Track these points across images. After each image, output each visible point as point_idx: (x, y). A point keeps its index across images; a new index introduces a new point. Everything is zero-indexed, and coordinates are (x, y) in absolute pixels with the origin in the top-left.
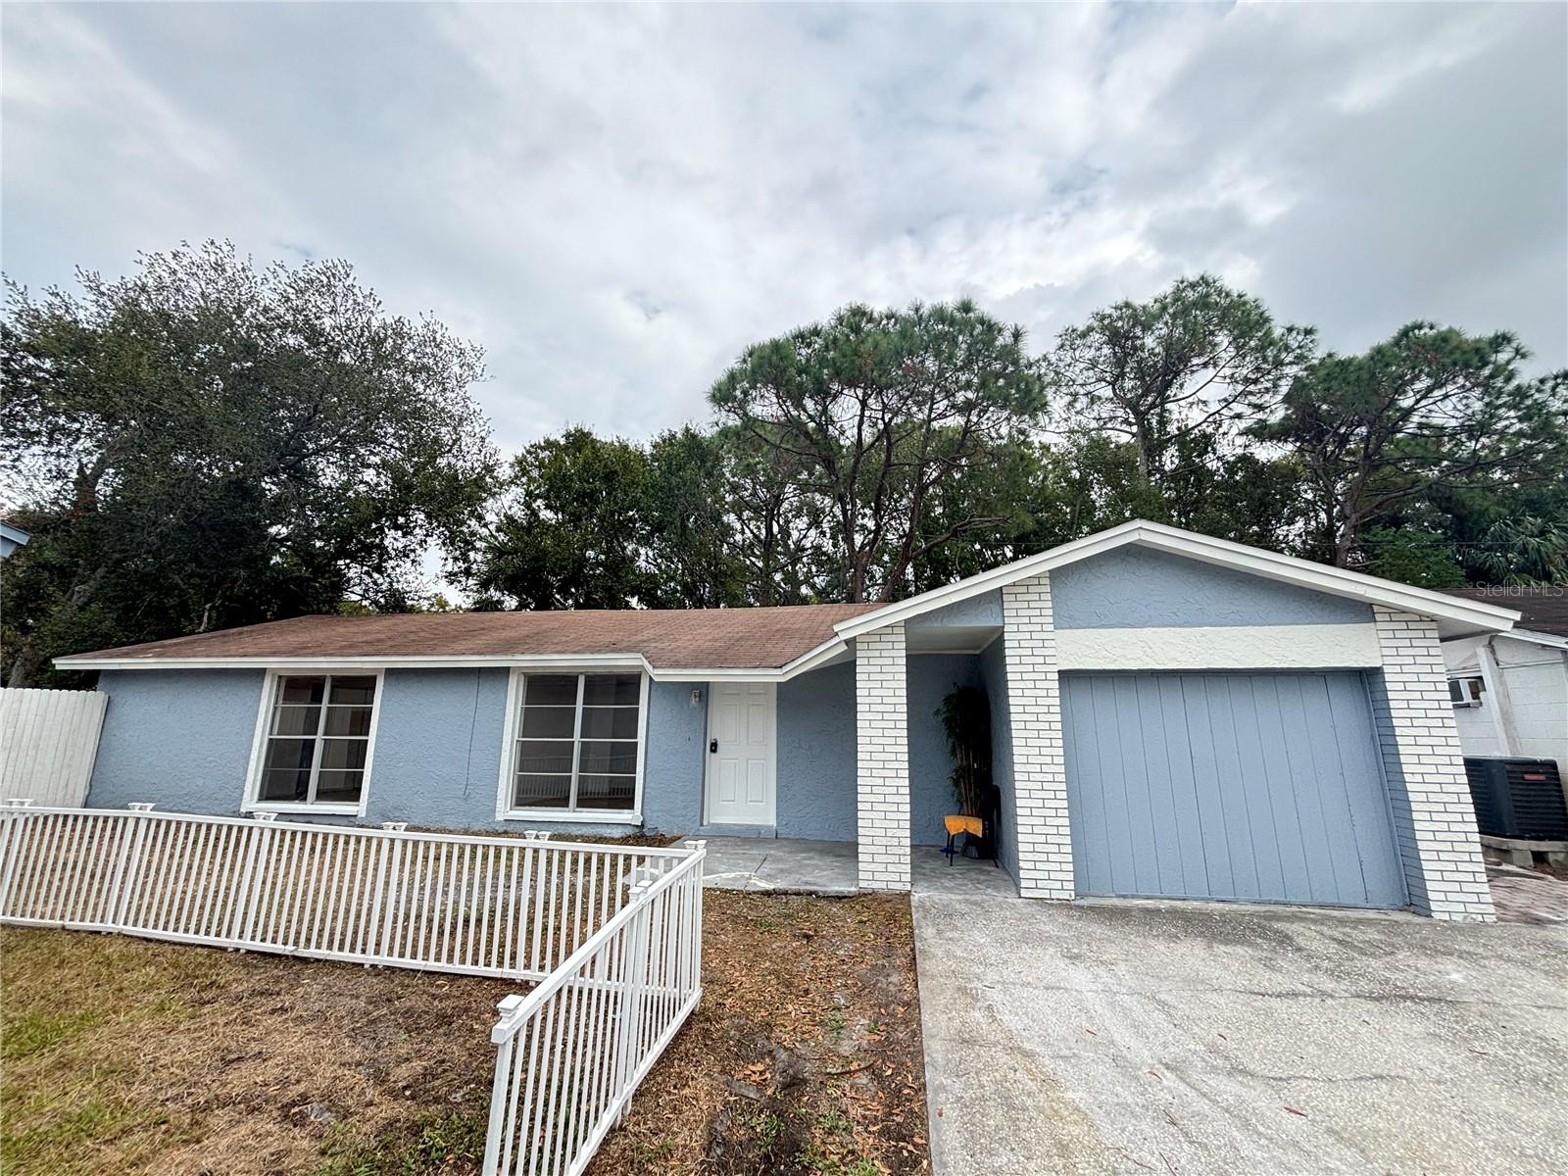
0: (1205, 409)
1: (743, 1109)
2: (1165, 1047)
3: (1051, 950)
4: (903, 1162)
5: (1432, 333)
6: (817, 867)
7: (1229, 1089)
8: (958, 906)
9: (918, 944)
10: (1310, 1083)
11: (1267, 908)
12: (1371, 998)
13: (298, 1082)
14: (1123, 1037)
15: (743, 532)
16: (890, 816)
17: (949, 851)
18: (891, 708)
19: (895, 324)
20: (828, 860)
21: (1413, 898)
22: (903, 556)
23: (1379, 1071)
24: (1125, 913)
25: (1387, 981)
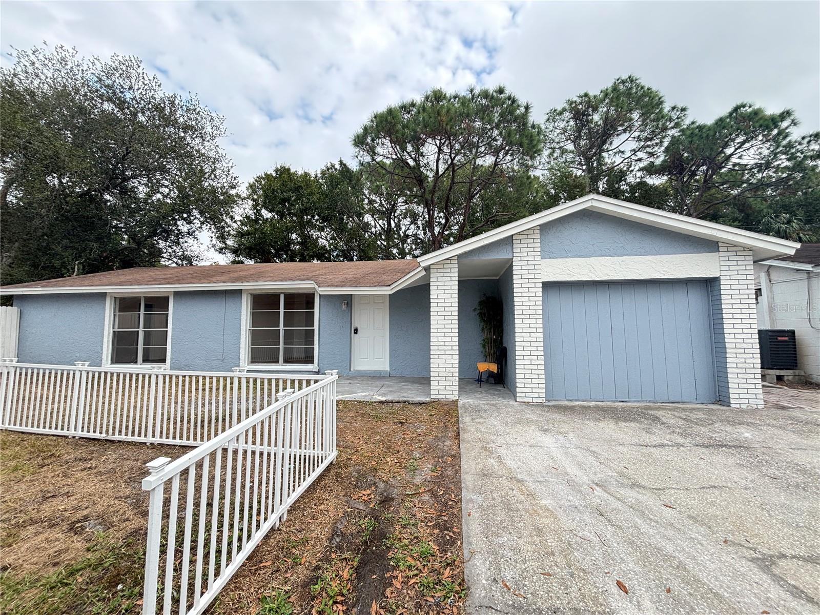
0: (623, 156)
1: (355, 516)
2: (596, 475)
3: (533, 427)
4: (447, 542)
5: (750, 110)
6: (410, 389)
7: (632, 495)
8: (483, 406)
9: (461, 425)
10: (676, 491)
11: (645, 404)
12: (703, 446)
13: (86, 508)
14: (572, 470)
15: (375, 227)
16: (448, 361)
17: (479, 381)
18: (449, 305)
19: (458, 101)
20: (416, 386)
21: (721, 397)
22: (459, 235)
23: (713, 484)
24: (572, 409)
25: (711, 438)
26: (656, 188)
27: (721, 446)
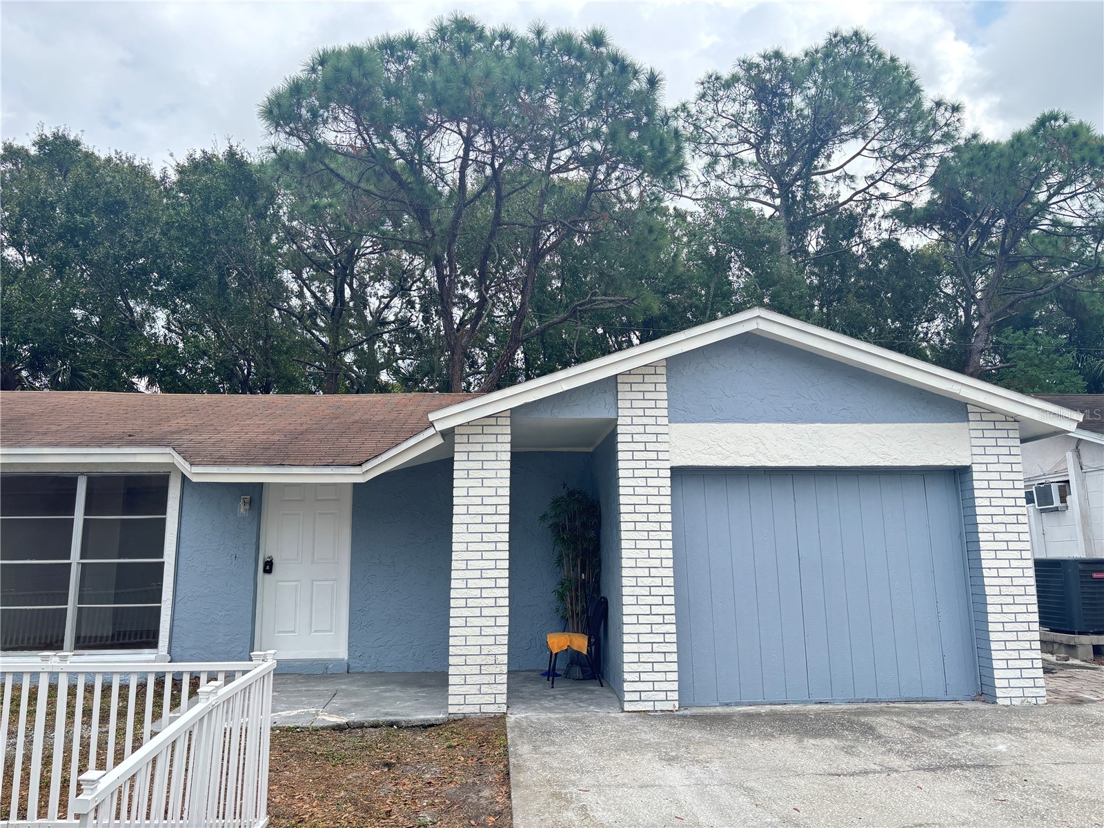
0: (853, 185)
2: (745, 823)
3: (650, 755)
5: (1065, 125)
6: (397, 698)
8: (557, 724)
9: (512, 760)
11: (859, 706)
12: (930, 769)
15: (301, 295)
16: (486, 631)
17: (551, 675)
18: (491, 510)
19: (510, 48)
20: (412, 691)
21: (983, 687)
22: (511, 340)
24: (724, 720)
25: (946, 755)
26: (919, 255)
27: (955, 767)
